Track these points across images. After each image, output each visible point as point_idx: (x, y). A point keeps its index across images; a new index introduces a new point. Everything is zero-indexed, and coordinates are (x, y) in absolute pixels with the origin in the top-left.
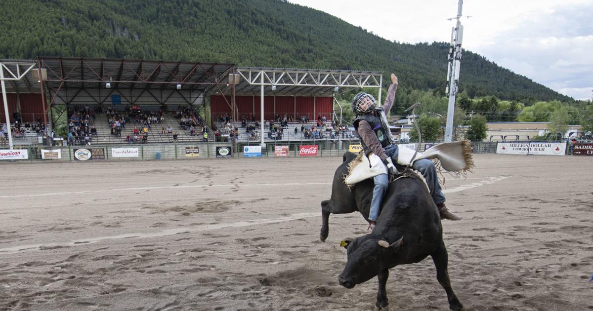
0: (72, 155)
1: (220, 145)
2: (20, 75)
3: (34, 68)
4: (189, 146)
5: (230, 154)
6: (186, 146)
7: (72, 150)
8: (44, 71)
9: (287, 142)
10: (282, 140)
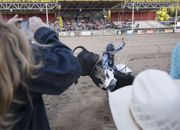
0: (69, 34)
1: (118, 30)
2: (52, 7)
3: (57, 5)
4: (107, 31)
5: (122, 33)
6: (106, 31)
7: (69, 33)
8: (60, 6)
9: (141, 29)
10: (139, 28)
